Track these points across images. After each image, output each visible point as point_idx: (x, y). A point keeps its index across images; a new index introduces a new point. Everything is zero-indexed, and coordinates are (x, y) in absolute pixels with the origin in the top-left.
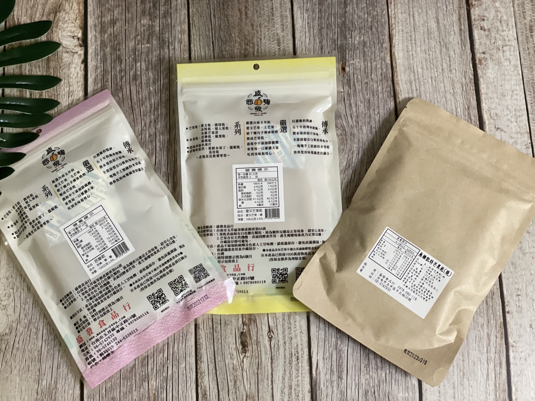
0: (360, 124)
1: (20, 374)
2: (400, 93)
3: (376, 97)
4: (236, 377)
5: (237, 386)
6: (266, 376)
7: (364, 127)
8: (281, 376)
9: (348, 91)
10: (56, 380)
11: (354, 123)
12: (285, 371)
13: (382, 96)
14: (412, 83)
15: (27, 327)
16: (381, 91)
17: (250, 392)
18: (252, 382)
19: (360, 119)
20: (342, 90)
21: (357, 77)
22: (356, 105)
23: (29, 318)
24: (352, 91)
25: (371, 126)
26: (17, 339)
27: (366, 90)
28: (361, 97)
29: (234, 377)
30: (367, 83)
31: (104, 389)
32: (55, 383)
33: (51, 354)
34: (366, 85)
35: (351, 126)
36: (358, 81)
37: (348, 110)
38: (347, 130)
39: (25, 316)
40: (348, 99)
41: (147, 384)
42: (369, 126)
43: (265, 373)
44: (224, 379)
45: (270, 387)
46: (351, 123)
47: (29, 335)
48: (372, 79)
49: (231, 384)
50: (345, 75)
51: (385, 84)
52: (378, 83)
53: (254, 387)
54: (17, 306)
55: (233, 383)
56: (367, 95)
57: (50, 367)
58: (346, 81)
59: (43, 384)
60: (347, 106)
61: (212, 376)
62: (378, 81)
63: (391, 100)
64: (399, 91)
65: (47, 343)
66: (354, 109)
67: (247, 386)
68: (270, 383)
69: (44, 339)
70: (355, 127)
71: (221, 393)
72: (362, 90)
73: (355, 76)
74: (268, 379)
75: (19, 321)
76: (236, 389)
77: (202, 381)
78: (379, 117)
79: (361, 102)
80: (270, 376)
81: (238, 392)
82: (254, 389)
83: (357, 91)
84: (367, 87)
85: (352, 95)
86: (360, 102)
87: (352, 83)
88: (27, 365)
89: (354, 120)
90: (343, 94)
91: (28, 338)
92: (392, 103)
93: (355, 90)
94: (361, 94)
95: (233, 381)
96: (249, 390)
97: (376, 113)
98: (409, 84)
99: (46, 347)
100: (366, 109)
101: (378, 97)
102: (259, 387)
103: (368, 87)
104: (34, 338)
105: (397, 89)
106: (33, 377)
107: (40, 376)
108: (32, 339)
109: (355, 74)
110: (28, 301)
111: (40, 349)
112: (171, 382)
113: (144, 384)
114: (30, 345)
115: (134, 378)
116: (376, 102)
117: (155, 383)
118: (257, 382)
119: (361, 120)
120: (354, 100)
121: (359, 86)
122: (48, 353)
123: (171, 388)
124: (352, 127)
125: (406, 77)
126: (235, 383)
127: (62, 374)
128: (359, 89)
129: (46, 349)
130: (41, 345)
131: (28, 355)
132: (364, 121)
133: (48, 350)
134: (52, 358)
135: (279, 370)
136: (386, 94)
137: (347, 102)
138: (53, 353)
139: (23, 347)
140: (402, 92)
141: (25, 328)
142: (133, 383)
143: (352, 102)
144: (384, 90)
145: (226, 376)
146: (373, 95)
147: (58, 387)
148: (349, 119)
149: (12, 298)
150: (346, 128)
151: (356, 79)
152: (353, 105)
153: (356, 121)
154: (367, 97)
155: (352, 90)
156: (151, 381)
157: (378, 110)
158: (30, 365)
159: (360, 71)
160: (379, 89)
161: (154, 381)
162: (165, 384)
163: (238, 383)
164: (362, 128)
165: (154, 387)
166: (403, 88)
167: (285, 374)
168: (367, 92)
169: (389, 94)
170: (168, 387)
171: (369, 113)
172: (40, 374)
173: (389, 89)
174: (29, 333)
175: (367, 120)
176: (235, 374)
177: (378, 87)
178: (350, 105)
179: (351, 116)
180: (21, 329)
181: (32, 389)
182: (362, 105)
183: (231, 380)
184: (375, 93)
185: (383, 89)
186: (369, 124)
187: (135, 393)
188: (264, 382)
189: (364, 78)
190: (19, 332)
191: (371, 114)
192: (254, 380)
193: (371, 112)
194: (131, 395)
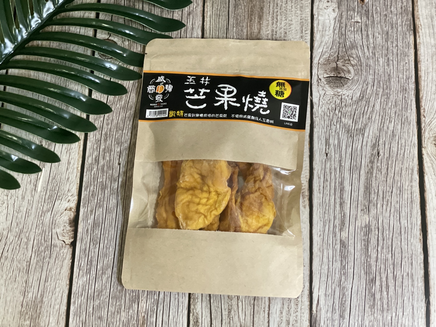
0: (376, 56)
1: (7, 284)
2: (420, 27)
3: (395, 30)
4: (231, 306)
5: (231, 316)
6: (263, 308)
7: (381, 59)
8: (278, 310)
9: (366, 22)
10: (42, 294)
11: (371, 54)
12: (283, 304)
13: (401, 29)
14: (433, 18)
15: (18, 236)
16: (401, 24)
17: (244, 324)
18: (248, 313)
19: (377, 50)
20: (360, 21)
21: (376, 8)
22: (374, 36)
23: (21, 227)
24: (370, 23)
25: (388, 59)
26: (6, 248)
27: (385, 22)
28: (380, 29)
29: (229, 306)
30: (386, 15)
31: (92, 307)
32: (41, 296)
33: (40, 266)
34: (385, 17)
35: (367, 56)
36: (376, 13)
37: (364, 40)
38: (362, 61)
39: (17, 225)
40: (365, 30)
41: (136, 306)
42: (386, 58)
43: (262, 305)
44: (218, 307)
45: (266, 321)
46: (367, 54)
47: (19, 245)
48: (391, 12)
49: (225, 313)
50: (363, 6)
51: (405, 18)
52: (398, 16)
53: (249, 318)
54: (9, 214)
55: (227, 313)
56: (386, 27)
57: (38, 280)
58: (364, 11)
59: (29, 296)
60: (364, 37)
61: (205, 303)
62: (398, 13)
63: (411, 33)
64: (420, 26)
65: (37, 254)
66: (371, 40)
67: (242, 317)
68: (266, 316)
69: (34, 250)
70: (371, 58)
71: (214, 322)
72: (380, 22)
73: (374, 8)
74: (264, 311)
75: (10, 230)
76: (230, 319)
77: (195, 307)
78: (397, 50)
79: (379, 34)
80: (267, 309)
81: (231, 321)
82: (249, 320)
83: (376, 23)
84: (385, 19)
85: (370, 26)
86: (377, 34)
87: (370, 14)
88: (14, 275)
89: (370, 52)
90: (360, 24)
91: (18, 247)
92: (411, 37)
93: (373, 22)
94: (379, 26)
95: (227, 310)
96: (243, 322)
97: (394, 45)
98: (430, 19)
99: (36, 258)
100: (384, 40)
101: (397, 30)
102: (255, 319)
103: (387, 20)
104: (23, 248)
105: (417, 24)
106: (19, 289)
107: (27, 288)
108: (22, 248)
109: (374, 5)
110: (22, 210)
111: (29, 260)
112: (162, 306)
113: (133, 305)
114: (19, 254)
115: (123, 297)
116: (395, 35)
117: (145, 305)
118: (252, 313)
119: (378, 52)
120: (372, 31)
121: (378, 17)
122: (37, 264)
123: (162, 312)
124: (368, 58)
125: (427, 12)
126: (229, 312)
127: (49, 287)
128: (377, 21)
129: (35, 260)
130: (30, 255)
131: (17, 265)
132: (381, 52)
133: (38, 261)
134: (40, 270)
135: (277, 303)
136: (406, 27)
137: (364, 33)
138: (42, 265)
139: (12, 257)
140: (423, 26)
141: (16, 237)
142: (122, 303)
143: (369, 33)
144: (404, 24)
145: (220, 304)
146: (392, 28)
147: (44, 300)
148: (366, 50)
149: (5, 205)
150: (362, 59)
151: (375, 11)
152: (370, 36)
153: (372, 52)
154: (385, 29)
155: (370, 21)
156: (141, 302)
157: (396, 43)
158: (17, 276)
159: (379, 3)
160: (398, 22)
161: (144, 303)
162: (155, 308)
163: (232, 312)
164: (379, 59)
165: (144, 310)
166: (424, 23)
167: (283, 308)
168: (386, 24)
169: (408, 28)
170: (158, 311)
171: (386, 45)
172: (27, 285)
173: (409, 23)
174: (19, 242)
175: (385, 52)
176: (230, 303)
177: (397, 20)
178: (368, 36)
179: (368, 47)
180: (12, 238)
181: (17, 301)
182: (380, 36)
183: (225, 309)
184: (394, 25)
185: (402, 22)
186: (386, 56)
187: (123, 314)
188: (260, 314)
189: (383, 10)
190: (9, 241)
191: (389, 47)
192: (249, 311)
193: (389, 44)
194: (119, 316)
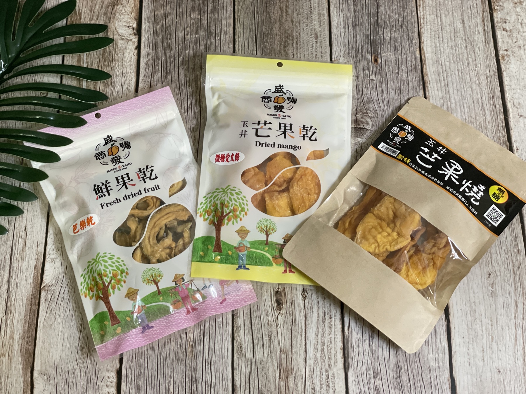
1: (64, 323)
5: (272, 341)
6: (300, 332)
17: (284, 347)
18: (286, 337)
26: (63, 290)
29: (269, 332)
43: (298, 330)
44: (259, 334)
45: (304, 343)
49: (266, 339)
53: (288, 342)
61: (247, 330)
67: (281, 342)
68: (303, 339)
71: (256, 347)
74: (301, 335)
76: (270, 343)
77: (238, 335)
80: (303, 333)
81: (272, 346)
88: (70, 314)
95: (267, 336)
102: (293, 343)
107: (83, 325)
112: (208, 335)
113: (182, 336)
117: (192, 335)
118: (290, 337)
123: (208, 339)
126: (270, 337)
131: (72, 305)
135: (313, 328)
139: (68, 298)
145: (261, 331)
156: (189, 332)
158: (74, 314)
161: (192, 333)
162: (202, 337)
165: (192, 339)
167: (318, 331)
170: (205, 340)
176: (270, 329)
180: (67, 281)
181: (74, 337)
187: (173, 344)
188: (297, 338)
190: (65, 284)
